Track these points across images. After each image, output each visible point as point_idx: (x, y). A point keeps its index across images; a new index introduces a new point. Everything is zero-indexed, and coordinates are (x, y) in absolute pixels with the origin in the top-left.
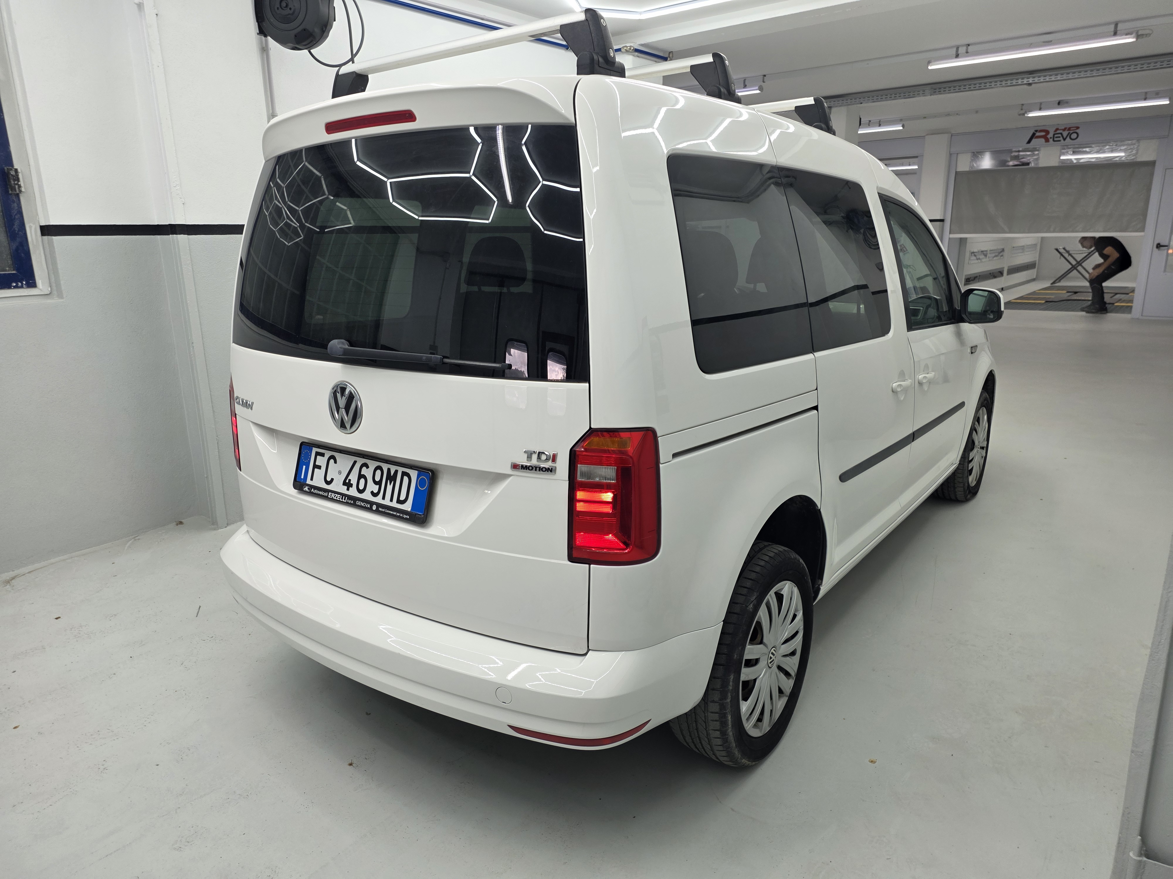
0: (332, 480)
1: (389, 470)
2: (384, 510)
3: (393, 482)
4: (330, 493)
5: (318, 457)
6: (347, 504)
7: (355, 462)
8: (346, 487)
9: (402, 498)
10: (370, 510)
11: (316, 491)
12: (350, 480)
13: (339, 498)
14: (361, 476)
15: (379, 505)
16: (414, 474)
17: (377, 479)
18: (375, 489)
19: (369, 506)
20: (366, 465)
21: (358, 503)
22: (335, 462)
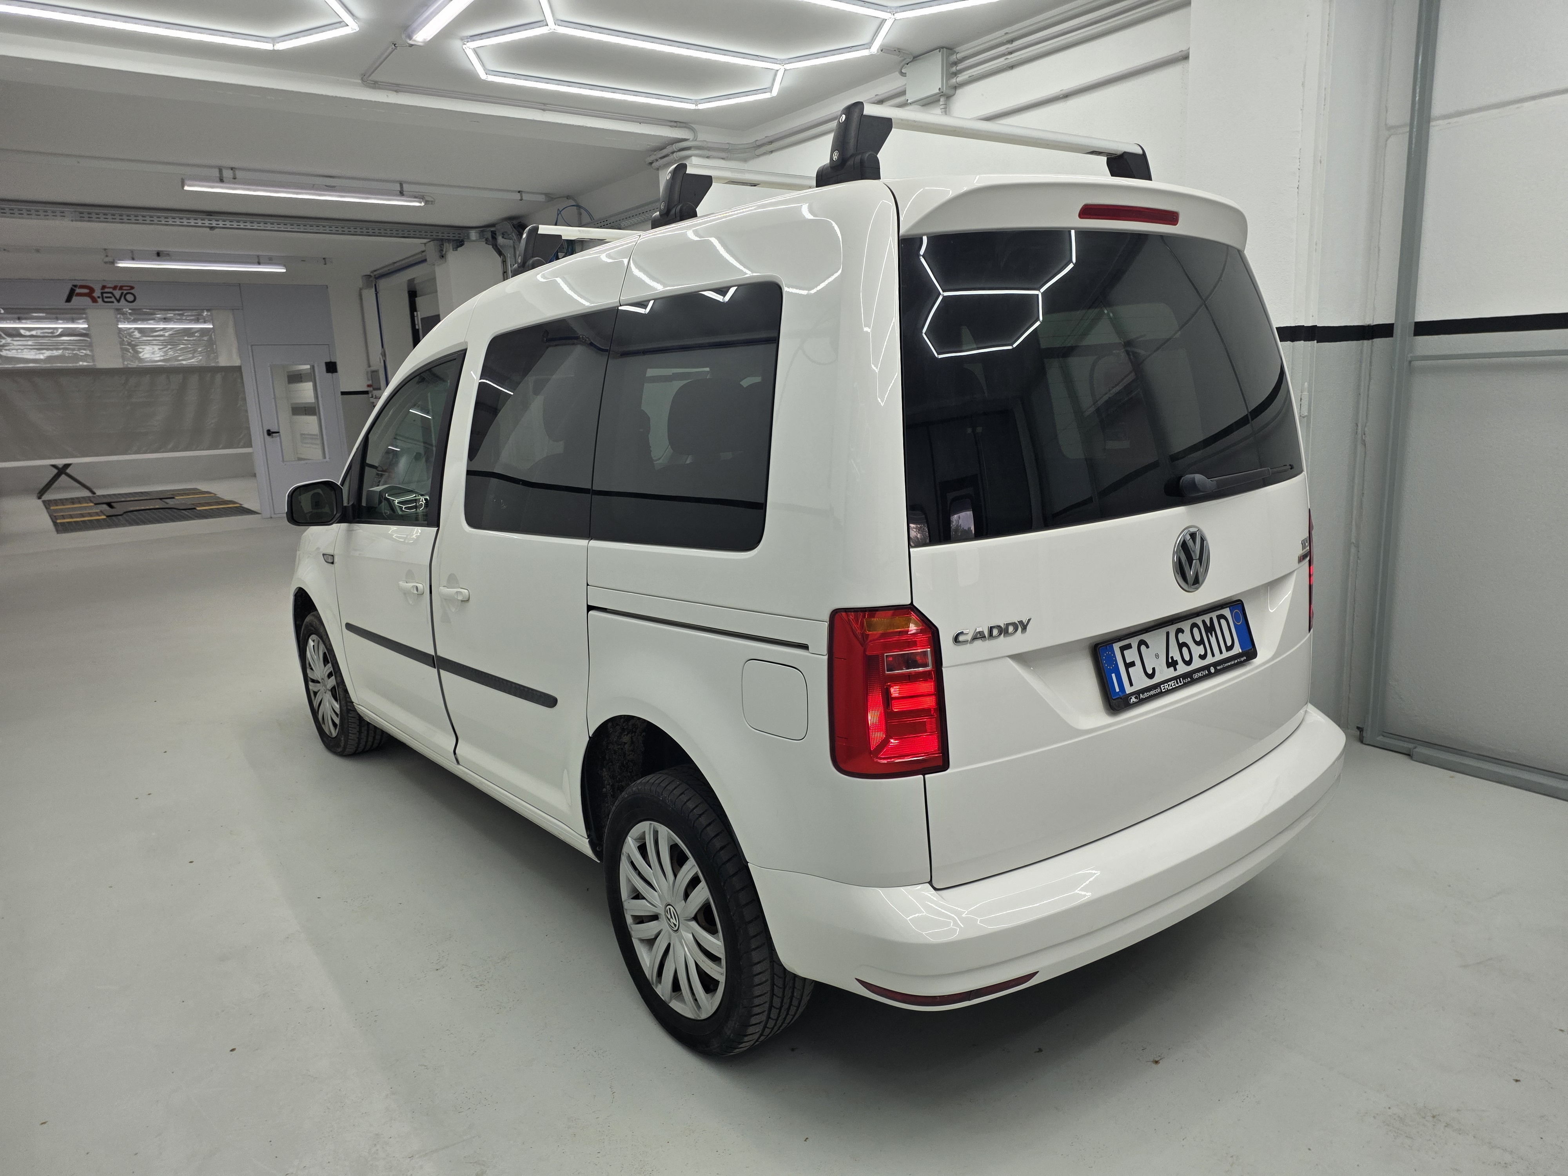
0: (1154, 669)
1: (1204, 622)
2: (1222, 666)
3: (1213, 632)
4: (1162, 686)
5: (1125, 652)
6: (1185, 685)
7: (1168, 634)
8: (1172, 669)
9: (1229, 643)
10: (1210, 676)
11: (1146, 695)
12: (1172, 658)
13: (1174, 685)
14: (1181, 645)
15: (1215, 665)
16: (1226, 612)
17: (1198, 639)
18: (1200, 650)
19: (1207, 672)
20: (1180, 631)
21: (1196, 676)
22: (1148, 647)
